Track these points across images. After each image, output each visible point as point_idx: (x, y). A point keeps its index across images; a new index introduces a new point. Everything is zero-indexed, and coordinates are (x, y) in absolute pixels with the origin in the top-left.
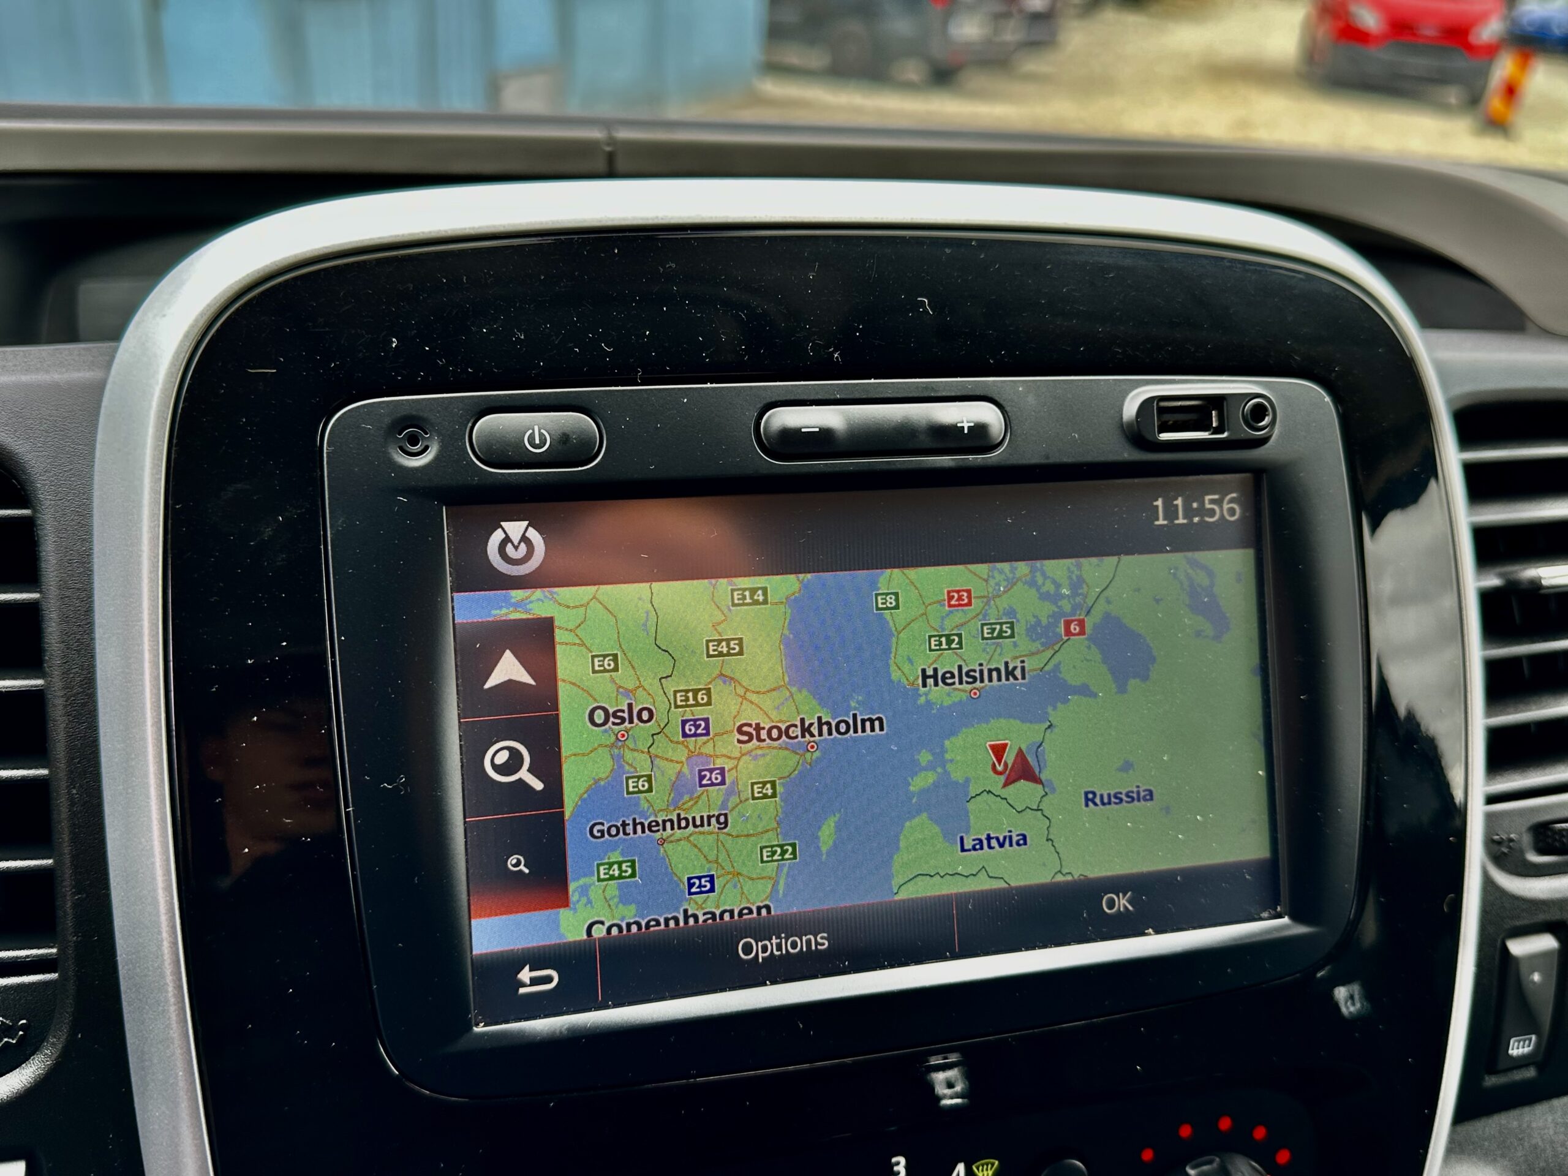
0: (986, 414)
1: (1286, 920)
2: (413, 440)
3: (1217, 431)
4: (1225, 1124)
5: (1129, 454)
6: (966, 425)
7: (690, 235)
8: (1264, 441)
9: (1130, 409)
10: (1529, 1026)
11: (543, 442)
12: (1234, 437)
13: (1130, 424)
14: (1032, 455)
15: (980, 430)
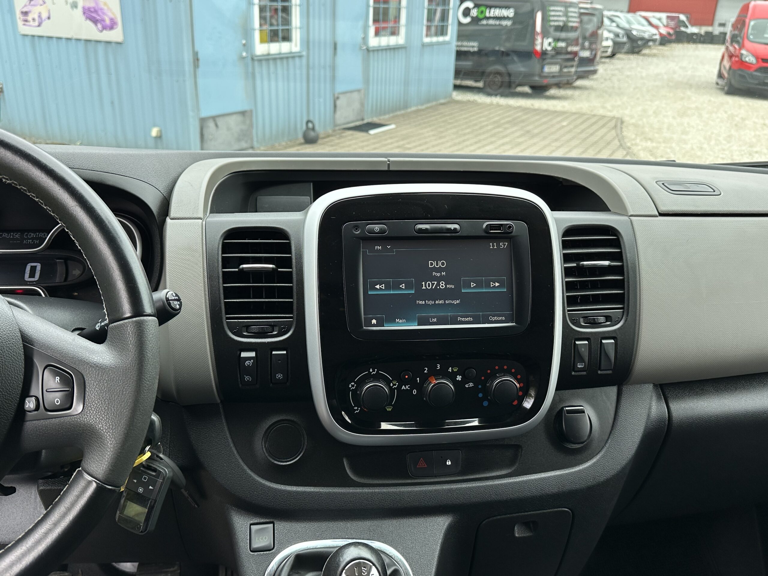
0: (457, 226)
1: (514, 324)
2: (357, 229)
3: (502, 231)
4: (505, 367)
5: (484, 234)
6: (452, 228)
7: (404, 194)
8: (511, 232)
9: (484, 226)
10: (582, 360)
11: (378, 229)
12: (505, 232)
13: (484, 229)
14: (465, 234)
15: (455, 229)
